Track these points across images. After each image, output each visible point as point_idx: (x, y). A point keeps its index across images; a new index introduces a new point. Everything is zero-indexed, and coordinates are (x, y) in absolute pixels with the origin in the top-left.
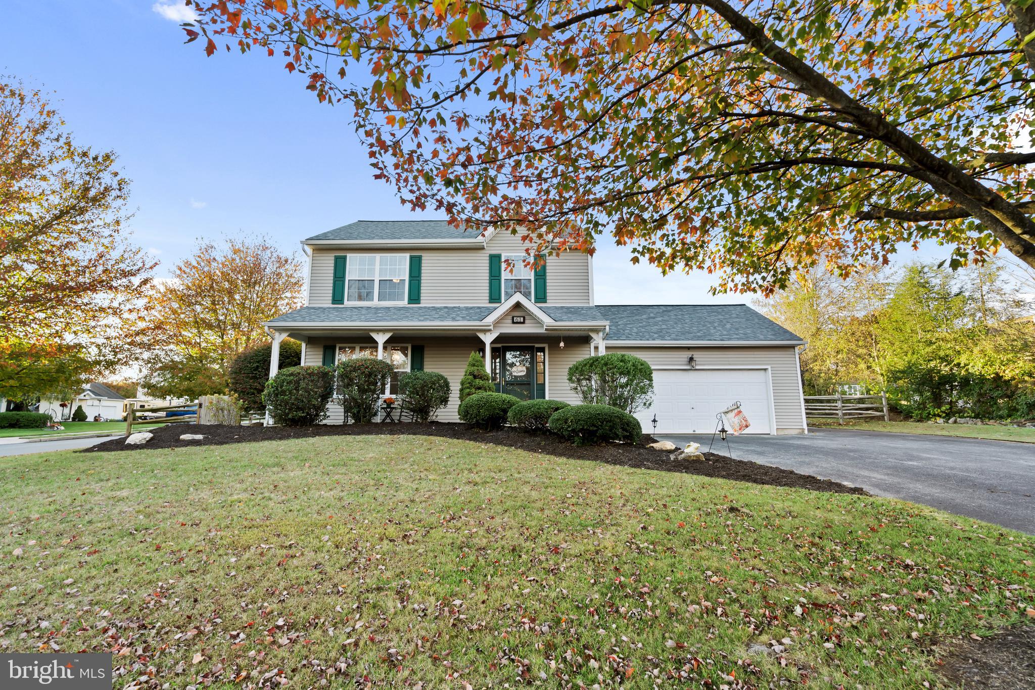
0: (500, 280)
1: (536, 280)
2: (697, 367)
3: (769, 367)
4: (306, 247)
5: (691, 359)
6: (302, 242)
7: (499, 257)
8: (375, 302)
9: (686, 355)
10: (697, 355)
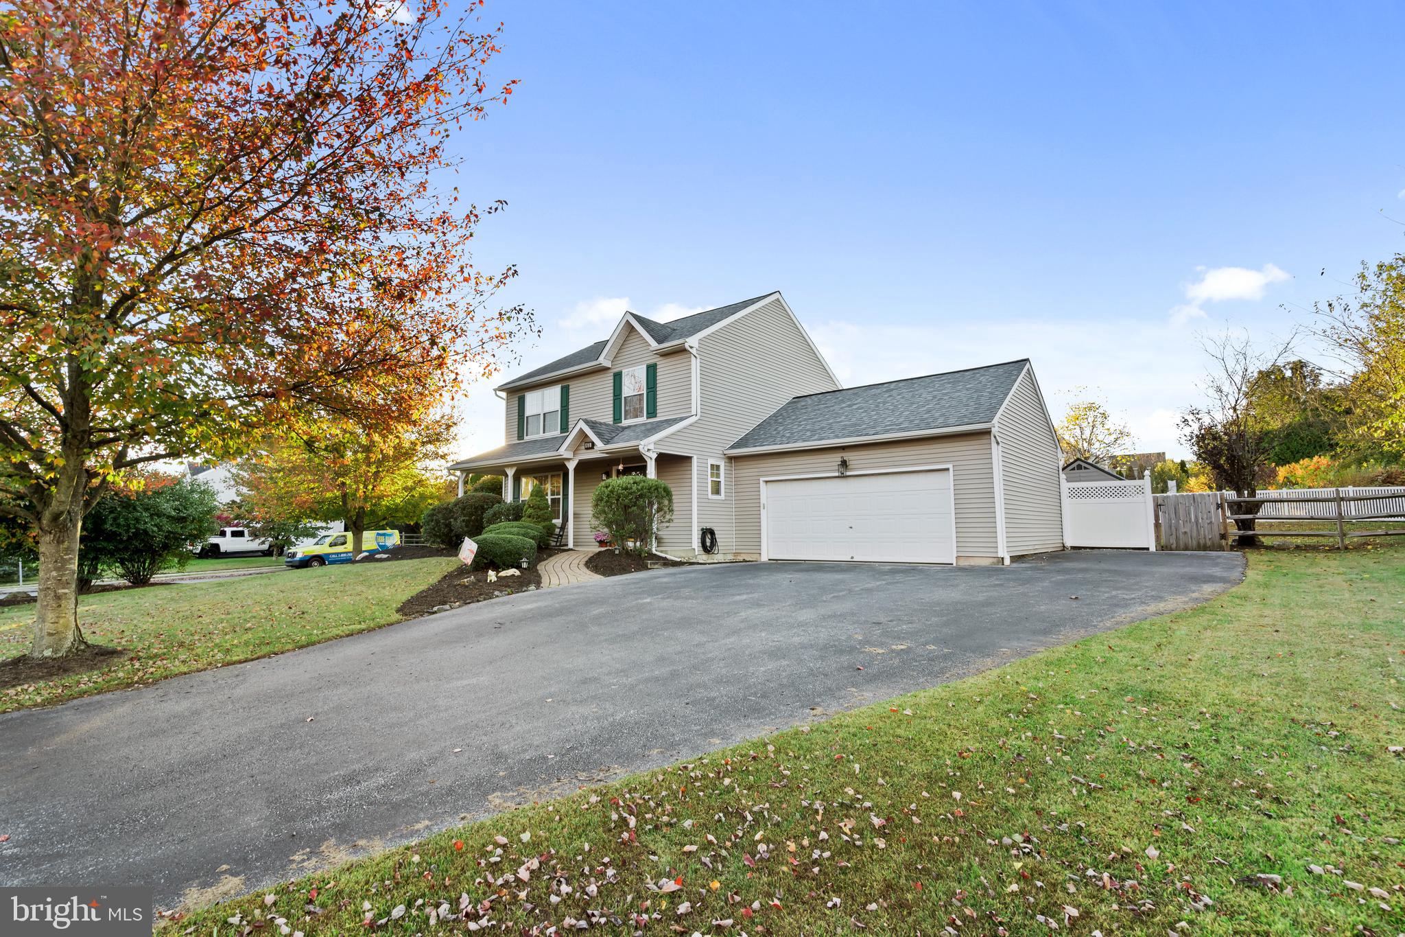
0: (621, 399)
1: (648, 393)
2: (849, 473)
3: (950, 466)
4: (499, 393)
5: (844, 464)
6: (495, 390)
7: (620, 374)
8: (541, 435)
9: (836, 458)
10: (849, 456)
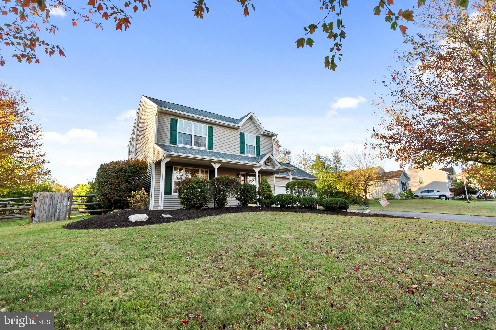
0: (244, 145)
1: (257, 147)
7: (243, 134)
8: (193, 146)
